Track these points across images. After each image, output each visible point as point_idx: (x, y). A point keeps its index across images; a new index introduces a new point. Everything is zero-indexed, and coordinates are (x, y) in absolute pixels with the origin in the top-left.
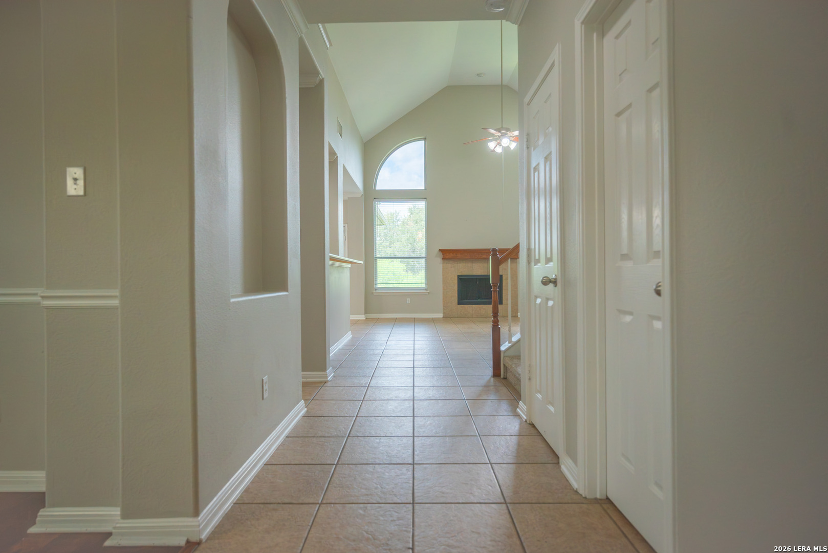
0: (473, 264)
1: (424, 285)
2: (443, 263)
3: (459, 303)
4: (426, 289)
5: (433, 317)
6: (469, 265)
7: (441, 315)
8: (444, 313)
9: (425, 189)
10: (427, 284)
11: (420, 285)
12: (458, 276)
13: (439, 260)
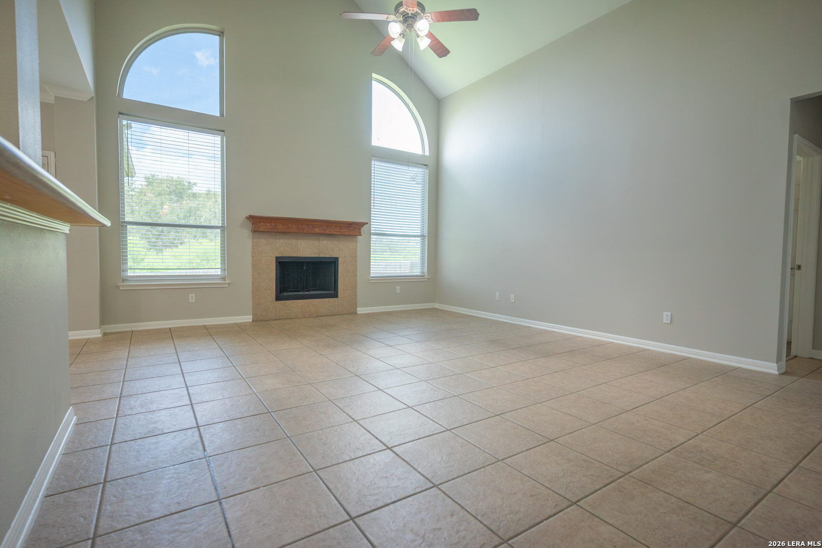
0: (300, 241)
1: (219, 272)
2: (253, 238)
3: (278, 298)
4: (224, 279)
5: (237, 322)
6: (294, 242)
7: (248, 318)
8: (253, 315)
9: (222, 115)
10: (223, 270)
11: (212, 272)
12: (277, 258)
13: (246, 232)
